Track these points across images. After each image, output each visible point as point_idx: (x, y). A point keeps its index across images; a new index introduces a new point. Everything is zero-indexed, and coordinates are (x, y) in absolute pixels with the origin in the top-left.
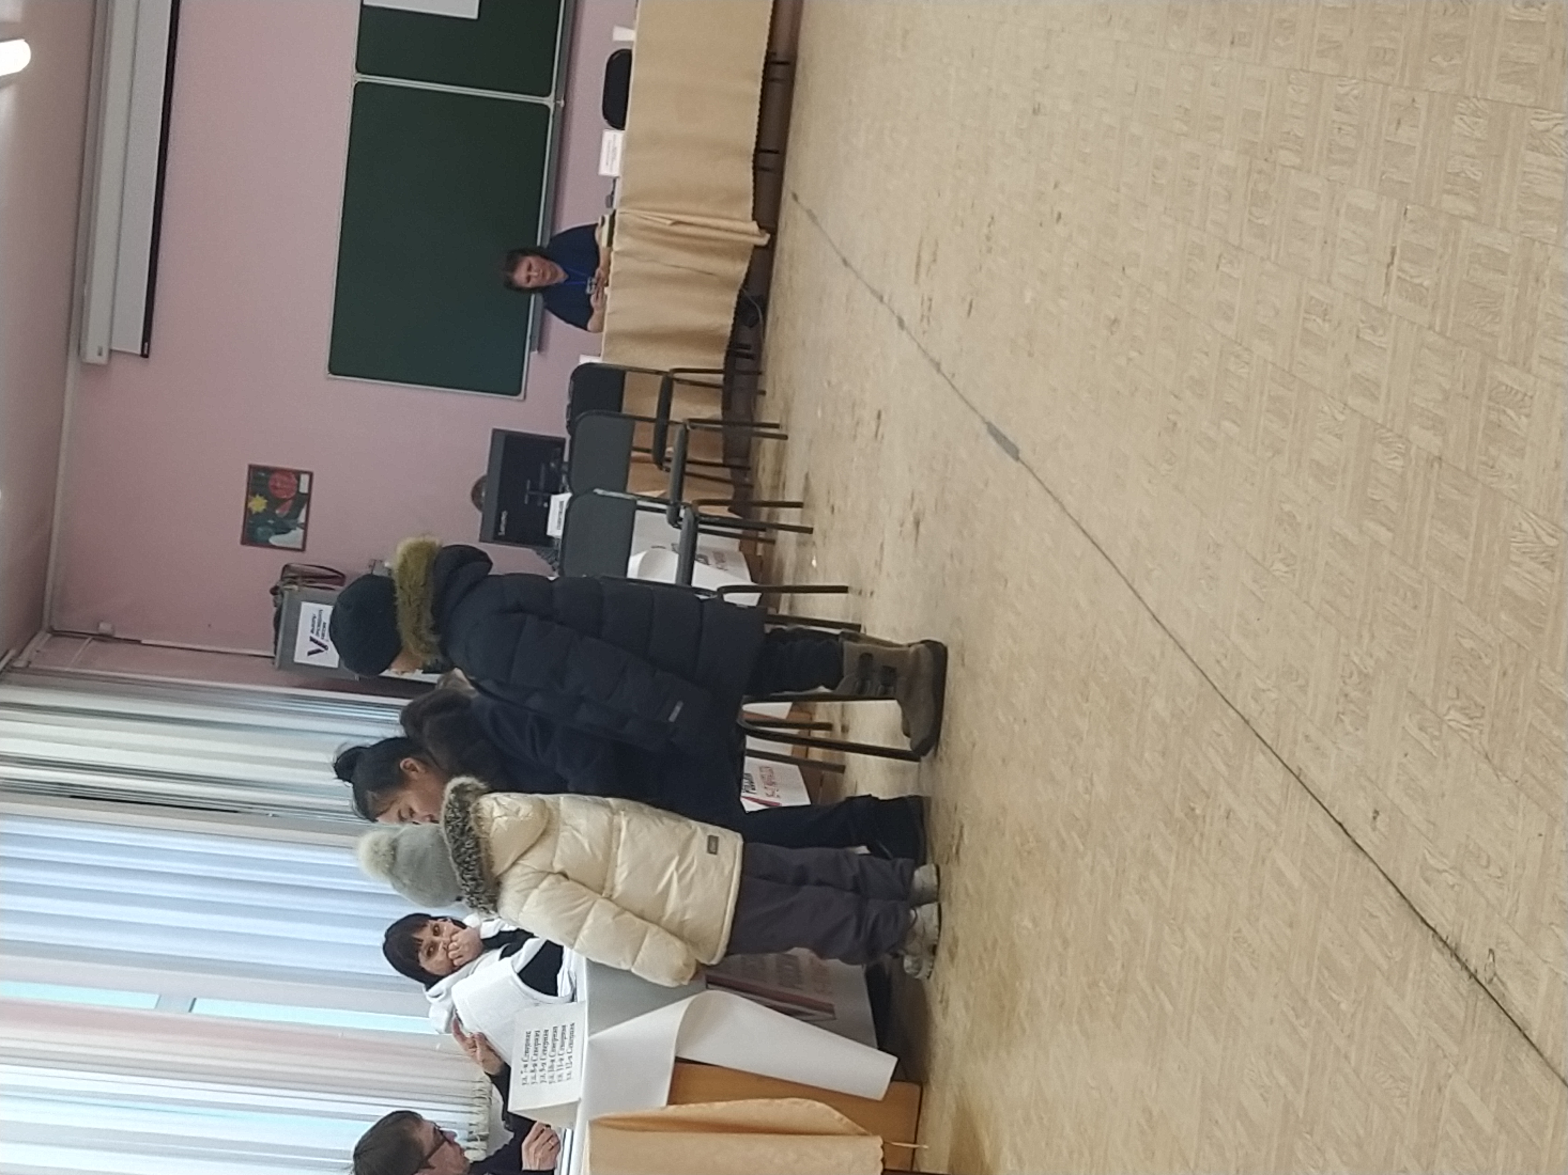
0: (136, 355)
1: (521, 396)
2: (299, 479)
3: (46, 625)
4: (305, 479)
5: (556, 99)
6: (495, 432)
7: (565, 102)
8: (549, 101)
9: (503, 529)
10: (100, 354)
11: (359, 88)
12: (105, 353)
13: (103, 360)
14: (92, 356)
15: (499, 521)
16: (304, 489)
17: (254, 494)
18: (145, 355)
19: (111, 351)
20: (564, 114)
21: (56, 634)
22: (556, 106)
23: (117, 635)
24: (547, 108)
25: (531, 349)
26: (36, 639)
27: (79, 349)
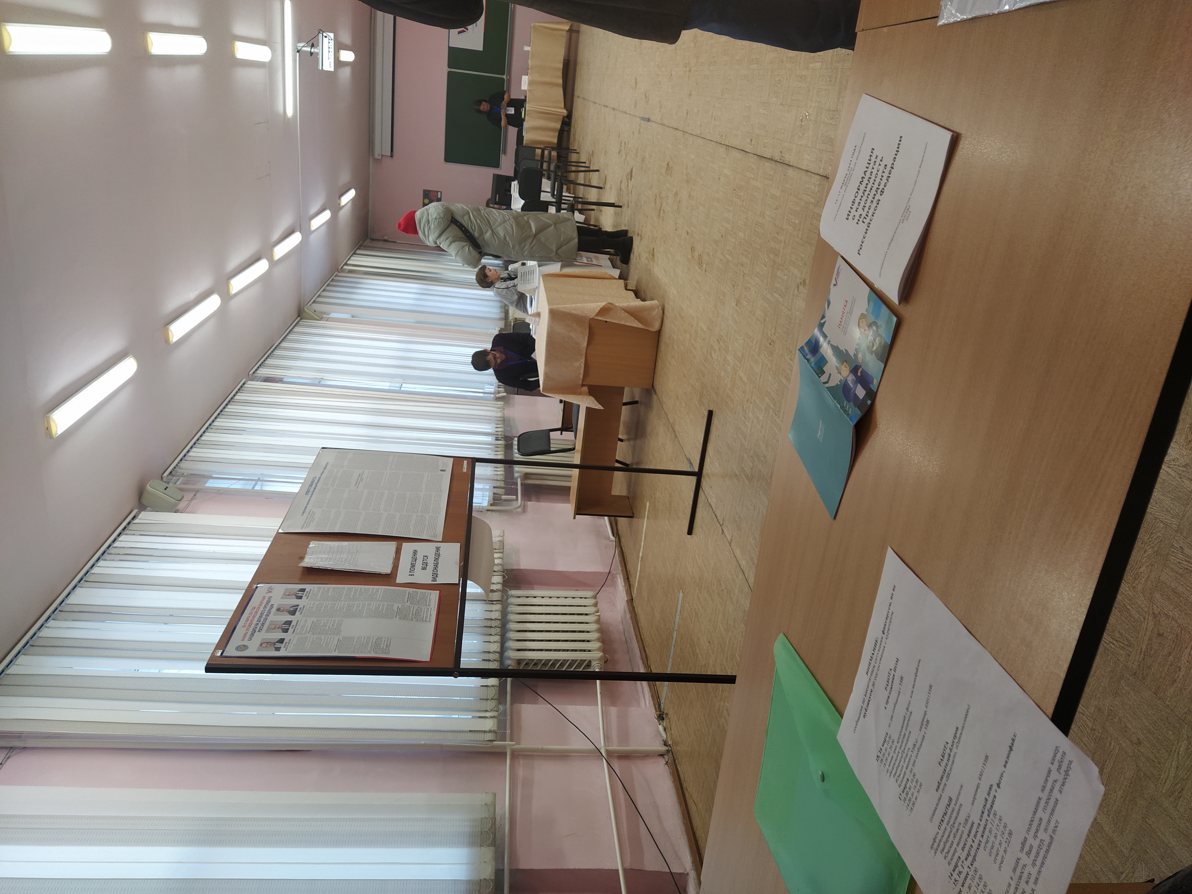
0: (389, 156)
1: (500, 168)
2: (438, 194)
3: (369, 237)
4: (439, 193)
5: (507, 76)
6: (494, 174)
7: (510, 77)
8: (504, 77)
9: (497, 199)
10: (379, 155)
11: (449, 73)
12: (380, 155)
13: (380, 157)
14: (377, 156)
15: (496, 198)
16: (439, 197)
17: (425, 198)
18: (392, 156)
19: (382, 155)
20: (509, 81)
21: (372, 240)
22: (507, 78)
23: (390, 240)
24: (504, 79)
25: (502, 154)
26: (367, 240)
27: (373, 154)
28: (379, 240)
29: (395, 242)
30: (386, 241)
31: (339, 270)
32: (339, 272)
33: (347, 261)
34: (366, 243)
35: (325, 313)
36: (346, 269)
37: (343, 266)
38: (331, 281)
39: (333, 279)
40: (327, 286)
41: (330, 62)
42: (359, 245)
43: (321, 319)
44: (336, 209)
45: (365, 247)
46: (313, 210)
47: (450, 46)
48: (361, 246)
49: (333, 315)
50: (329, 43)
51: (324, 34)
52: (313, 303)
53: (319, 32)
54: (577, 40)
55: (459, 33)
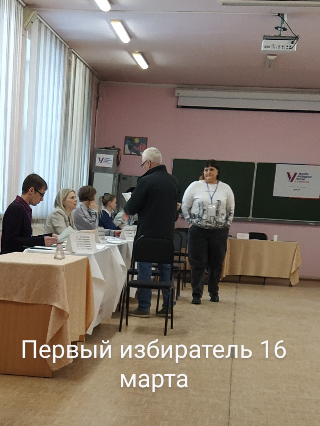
0: (177, 104)
8: (250, 217)
10: (178, 94)
13: (176, 95)
14: (177, 91)
18: (178, 107)
19: (178, 97)
20: (247, 221)
22: (249, 219)
24: (248, 216)
27: (179, 88)
28: (98, 92)
29: (97, 109)
30: (98, 99)
31: (70, 50)
32: (69, 49)
33: (79, 58)
34: (95, 78)
35: (30, 33)
36: (71, 57)
37: (74, 54)
38: (60, 41)
39: (62, 42)
40: (56, 36)
41: (269, 47)
42: (94, 71)
43: (25, 29)
44: (130, 49)
45: (93, 78)
46: (131, 25)
47: (277, 165)
48: (93, 73)
49: (29, 42)
50: (287, 46)
51: (296, 41)
52: (39, 20)
53: (297, 37)
54: (291, 286)
55: (288, 174)
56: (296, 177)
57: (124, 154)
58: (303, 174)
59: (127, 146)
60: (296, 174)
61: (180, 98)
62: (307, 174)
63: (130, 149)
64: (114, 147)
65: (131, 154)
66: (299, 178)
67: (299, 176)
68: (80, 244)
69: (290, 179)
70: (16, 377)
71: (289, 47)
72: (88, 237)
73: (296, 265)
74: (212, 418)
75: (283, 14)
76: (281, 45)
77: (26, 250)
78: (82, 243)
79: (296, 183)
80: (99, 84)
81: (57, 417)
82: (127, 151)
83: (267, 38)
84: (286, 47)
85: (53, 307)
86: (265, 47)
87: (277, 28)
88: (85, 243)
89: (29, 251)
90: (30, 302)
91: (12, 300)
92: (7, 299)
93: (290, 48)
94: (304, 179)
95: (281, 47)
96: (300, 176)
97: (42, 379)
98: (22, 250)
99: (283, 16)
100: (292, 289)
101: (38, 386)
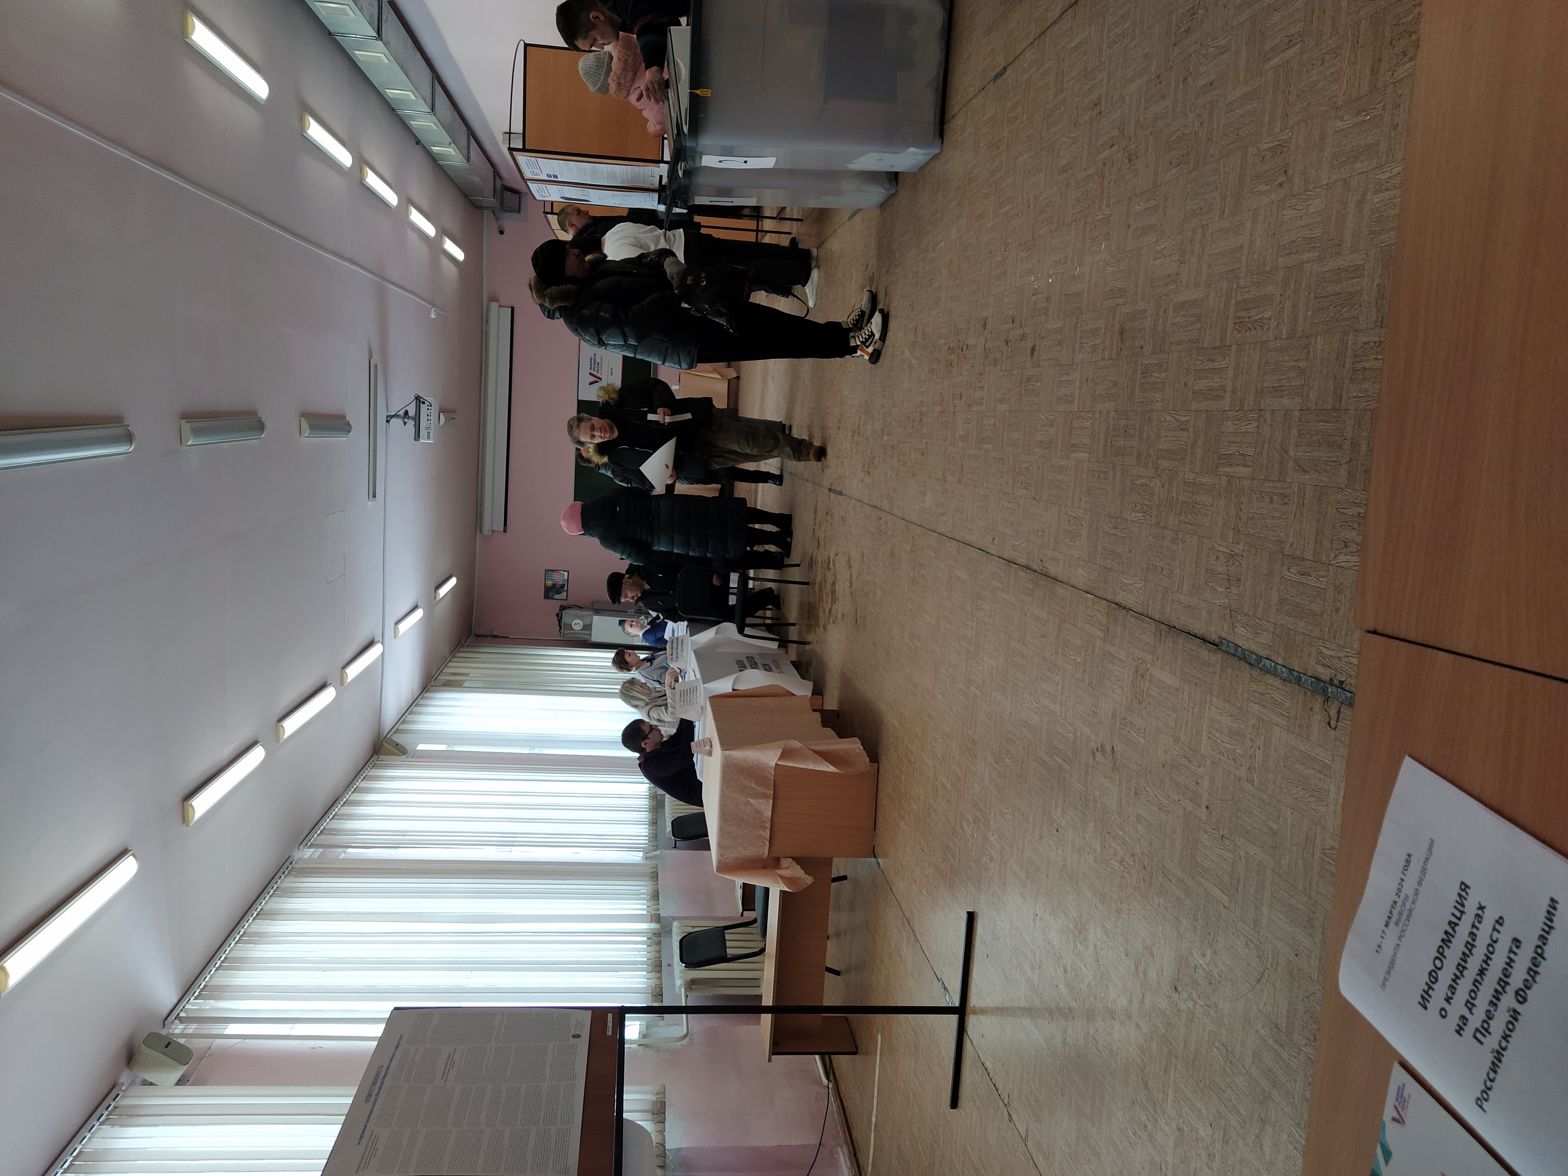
0: (501, 531)
3: (473, 633)
10: (488, 532)
12: (490, 531)
13: (490, 534)
14: (485, 532)
18: (505, 531)
19: (492, 531)
21: (477, 637)
23: (500, 635)
26: (470, 638)
27: (481, 530)
28: (487, 636)
29: (508, 637)
30: (495, 636)
33: (444, 668)
34: (468, 642)
36: (442, 680)
37: (438, 675)
38: (421, 700)
39: (423, 697)
40: (415, 706)
41: (429, 433)
42: (458, 644)
43: (405, 754)
44: (431, 604)
45: (468, 647)
46: (401, 611)
47: (579, 399)
48: (460, 648)
49: (421, 747)
50: (428, 409)
51: (421, 400)
52: (394, 733)
53: (416, 398)
54: (738, 378)
55: (590, 384)
56: (595, 373)
57: (567, 599)
58: (591, 365)
59: (556, 597)
60: (591, 374)
61: (494, 529)
62: (591, 359)
63: (561, 593)
64: (557, 615)
65: (567, 591)
66: (596, 369)
67: (594, 370)
68: (690, 701)
69: (598, 382)
70: (878, 814)
71: (429, 408)
72: (681, 691)
73: (709, 372)
74: (934, 555)
75: (387, 417)
76: (426, 417)
77: (699, 778)
78: (689, 699)
79: (603, 373)
80: (476, 635)
81: (939, 779)
82: (563, 595)
83: (417, 436)
84: (430, 411)
85: (778, 763)
86: (429, 438)
87: (405, 423)
88: (689, 694)
89: (701, 776)
90: (772, 792)
91: (770, 818)
92: (768, 825)
93: (431, 406)
94: (598, 363)
95: (429, 418)
96: (594, 368)
97: (880, 777)
98: (700, 784)
99: (390, 416)
100: (743, 375)
101: (891, 788)
